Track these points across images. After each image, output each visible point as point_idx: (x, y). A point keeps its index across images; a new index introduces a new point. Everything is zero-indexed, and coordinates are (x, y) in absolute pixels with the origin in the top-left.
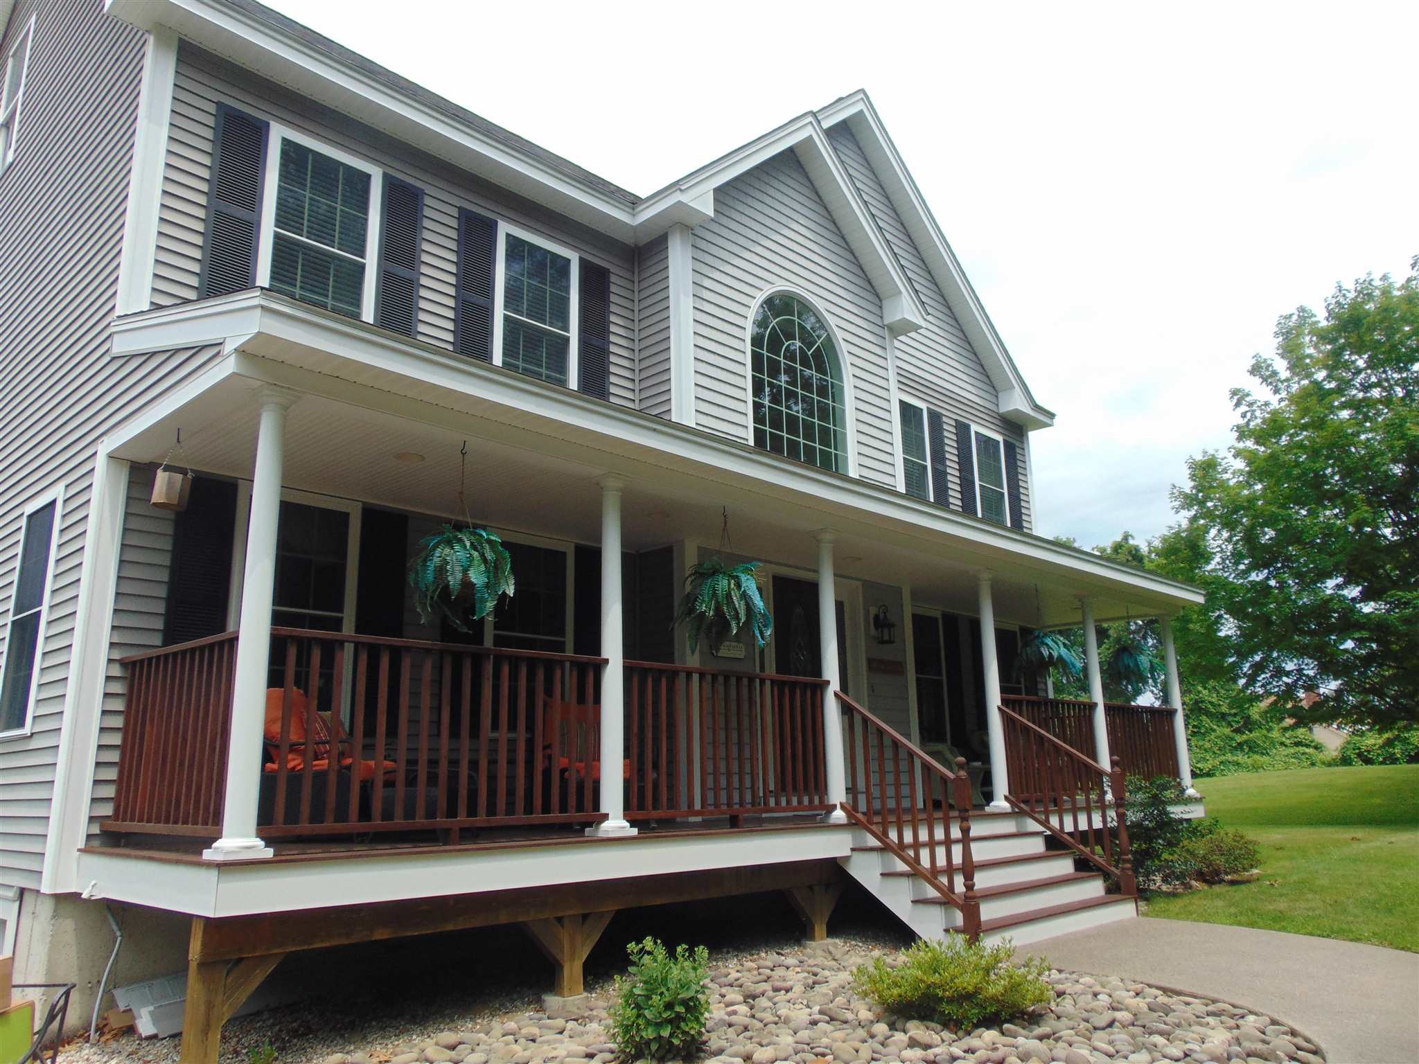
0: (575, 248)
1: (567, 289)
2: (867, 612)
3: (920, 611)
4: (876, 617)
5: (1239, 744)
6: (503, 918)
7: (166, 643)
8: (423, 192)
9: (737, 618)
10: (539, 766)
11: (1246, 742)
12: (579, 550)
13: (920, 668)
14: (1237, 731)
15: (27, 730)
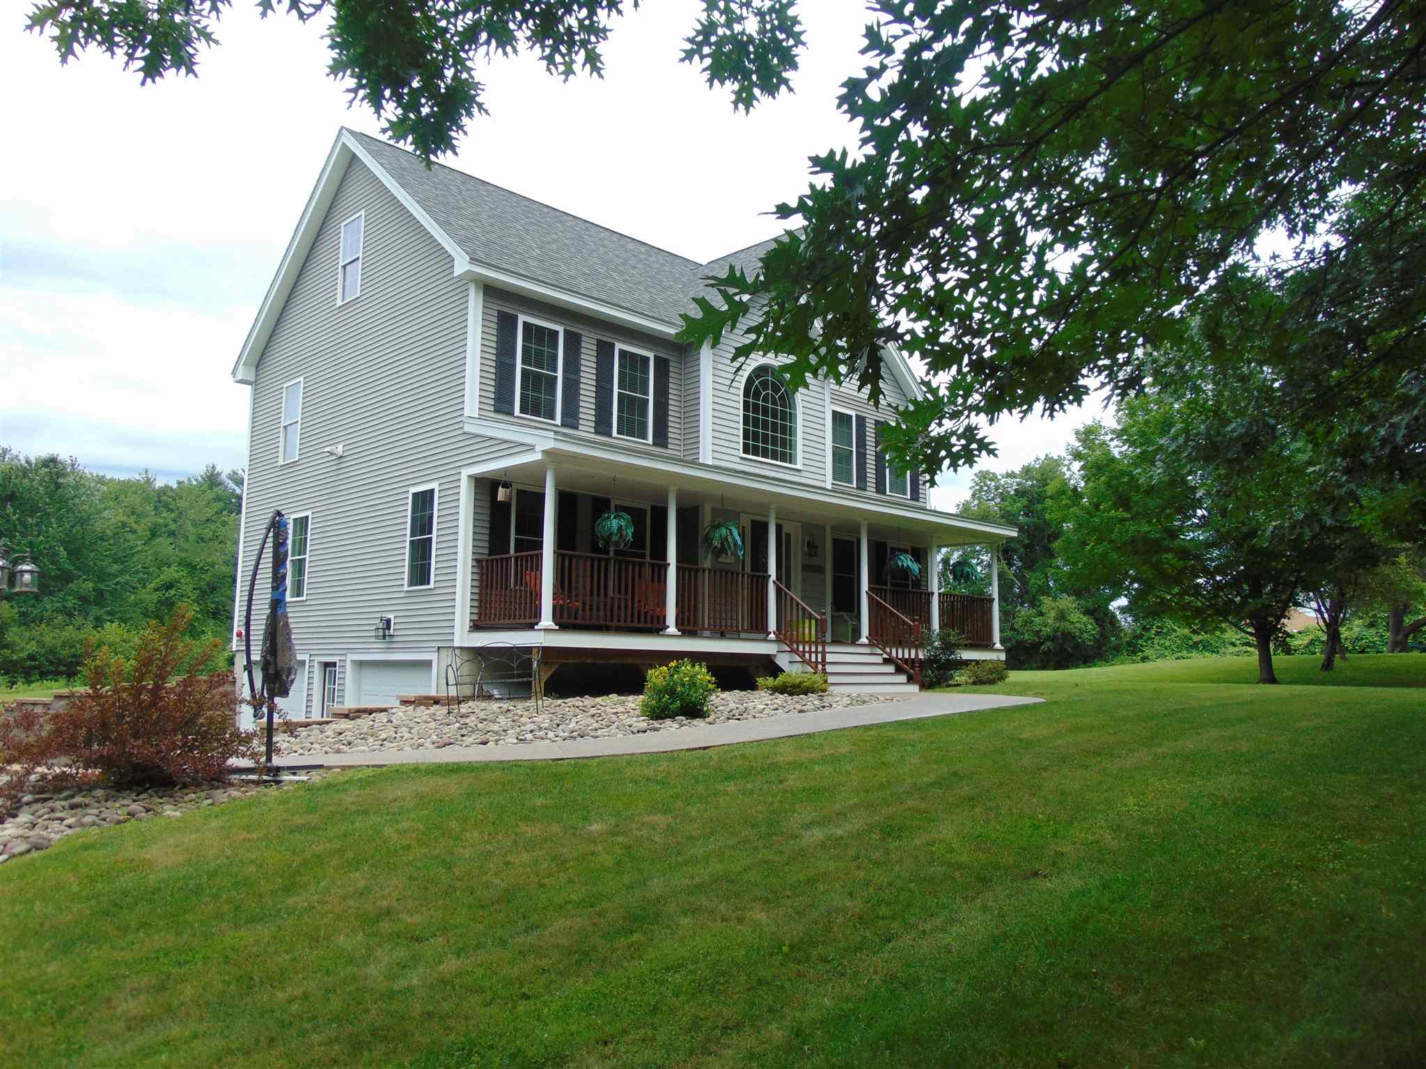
0: (651, 350)
1: (648, 373)
2: (803, 540)
3: (837, 537)
4: (809, 543)
5: (1195, 643)
6: (629, 661)
7: (490, 554)
8: (580, 335)
9: (730, 547)
10: (636, 610)
11: (1201, 641)
12: (654, 508)
13: (836, 568)
14: (1194, 632)
15: (432, 585)
